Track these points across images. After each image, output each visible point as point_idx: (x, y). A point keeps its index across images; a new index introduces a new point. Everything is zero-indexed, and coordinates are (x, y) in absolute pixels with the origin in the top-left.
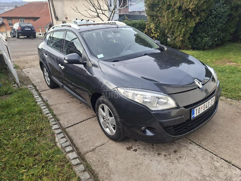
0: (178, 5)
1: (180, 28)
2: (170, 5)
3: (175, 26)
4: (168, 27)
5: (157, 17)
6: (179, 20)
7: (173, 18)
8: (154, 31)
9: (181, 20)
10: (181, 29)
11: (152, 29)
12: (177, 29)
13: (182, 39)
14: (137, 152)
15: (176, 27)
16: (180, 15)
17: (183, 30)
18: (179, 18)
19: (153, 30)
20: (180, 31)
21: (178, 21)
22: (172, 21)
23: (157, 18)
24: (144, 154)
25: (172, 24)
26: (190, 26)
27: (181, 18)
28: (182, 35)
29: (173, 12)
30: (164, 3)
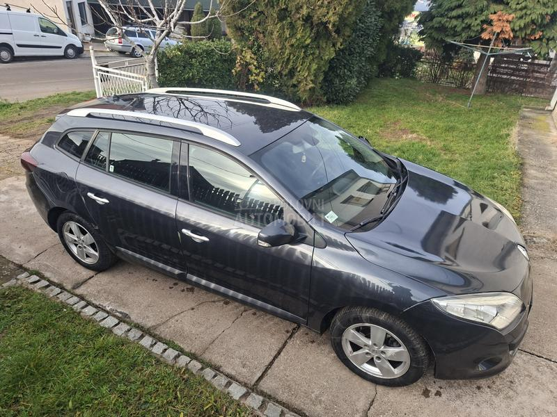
0: (305, 11)
1: (308, 61)
2: (286, 9)
3: (298, 58)
4: (282, 58)
5: (251, 31)
6: (304, 45)
7: (294, 41)
8: (256, 69)
9: (309, 45)
10: (310, 64)
11: (250, 64)
12: (302, 65)
13: (313, 85)
14: (444, 396)
15: (300, 61)
16: (308, 34)
17: (314, 66)
18: (305, 40)
19: (254, 68)
20: (309, 69)
21: (303, 47)
22: (292, 46)
23: (251, 34)
24: (458, 397)
25: (290, 54)
26: (326, 57)
27: (308, 41)
28: (312, 78)
29: (292, 26)
30: (270, 4)
